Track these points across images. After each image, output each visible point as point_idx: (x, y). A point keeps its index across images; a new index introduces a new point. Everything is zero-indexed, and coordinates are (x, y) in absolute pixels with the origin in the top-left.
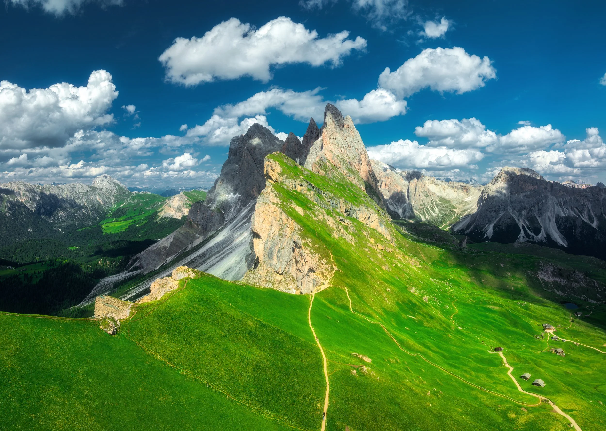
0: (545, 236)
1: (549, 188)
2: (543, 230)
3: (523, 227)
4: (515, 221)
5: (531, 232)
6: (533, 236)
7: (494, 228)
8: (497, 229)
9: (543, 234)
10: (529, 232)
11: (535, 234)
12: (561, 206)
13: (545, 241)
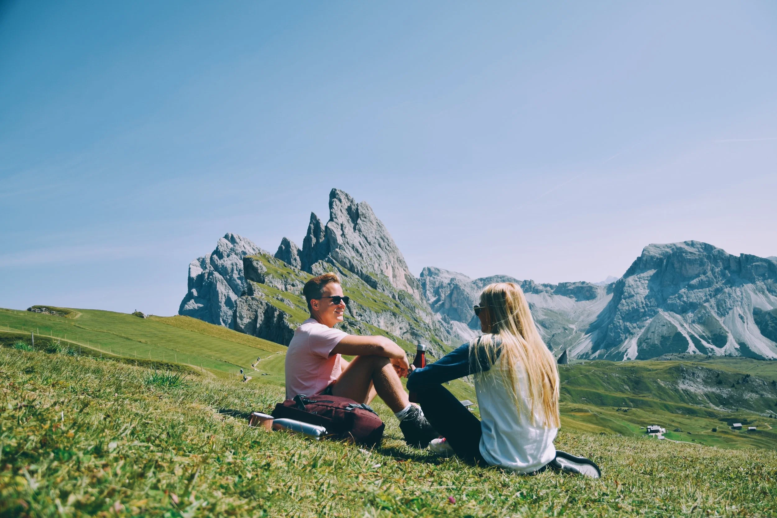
0: (738, 347)
1: (733, 266)
2: (730, 338)
3: (692, 337)
4: (676, 329)
5: (709, 343)
6: (712, 349)
7: (639, 344)
8: (644, 346)
9: (731, 344)
10: (704, 343)
11: (717, 346)
12: (763, 293)
13: (736, 353)
